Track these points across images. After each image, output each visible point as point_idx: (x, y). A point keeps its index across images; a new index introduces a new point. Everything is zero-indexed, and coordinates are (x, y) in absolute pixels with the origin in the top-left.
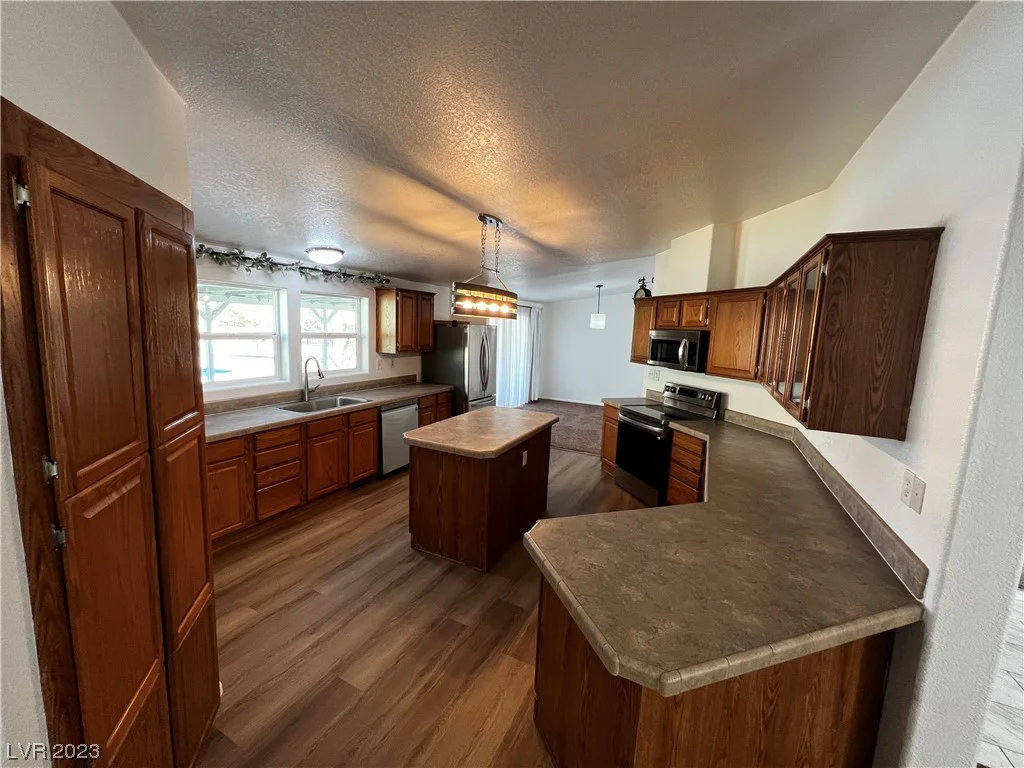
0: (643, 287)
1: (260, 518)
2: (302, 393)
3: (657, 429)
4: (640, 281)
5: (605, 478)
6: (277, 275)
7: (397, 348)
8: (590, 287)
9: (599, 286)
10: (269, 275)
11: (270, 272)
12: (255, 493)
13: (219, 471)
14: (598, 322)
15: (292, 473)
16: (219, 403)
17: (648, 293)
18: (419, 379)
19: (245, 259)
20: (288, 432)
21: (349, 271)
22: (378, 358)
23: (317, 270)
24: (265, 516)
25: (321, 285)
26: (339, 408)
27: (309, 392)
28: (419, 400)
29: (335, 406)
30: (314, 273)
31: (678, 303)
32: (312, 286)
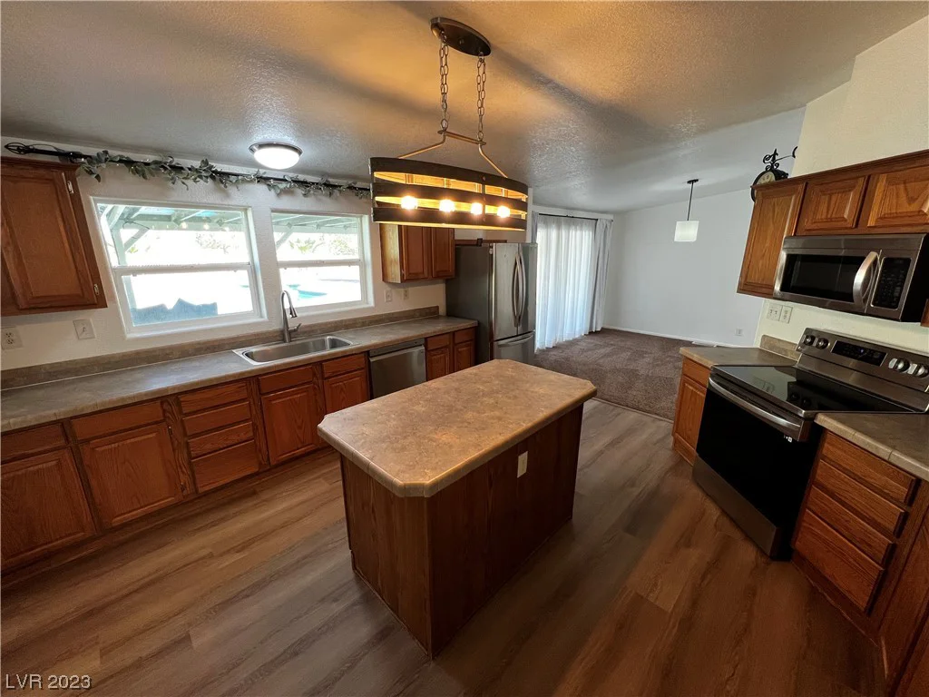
0: (772, 169)
1: (201, 490)
2: (282, 332)
3: (782, 421)
4: (765, 159)
5: (678, 464)
6: (232, 190)
7: (402, 276)
8: (677, 184)
9: (692, 182)
10: (220, 189)
11: (223, 186)
12: (190, 463)
13: (128, 441)
14: (687, 232)
15: (243, 436)
16: (172, 348)
17: (780, 175)
18: (442, 310)
19: (178, 169)
20: (232, 388)
21: (332, 181)
22: (386, 288)
23: (285, 180)
24: (207, 488)
25: (298, 201)
26: (328, 351)
27: (290, 332)
28: (426, 340)
29: (324, 348)
30: (283, 185)
31: (861, 182)
32: (286, 202)
